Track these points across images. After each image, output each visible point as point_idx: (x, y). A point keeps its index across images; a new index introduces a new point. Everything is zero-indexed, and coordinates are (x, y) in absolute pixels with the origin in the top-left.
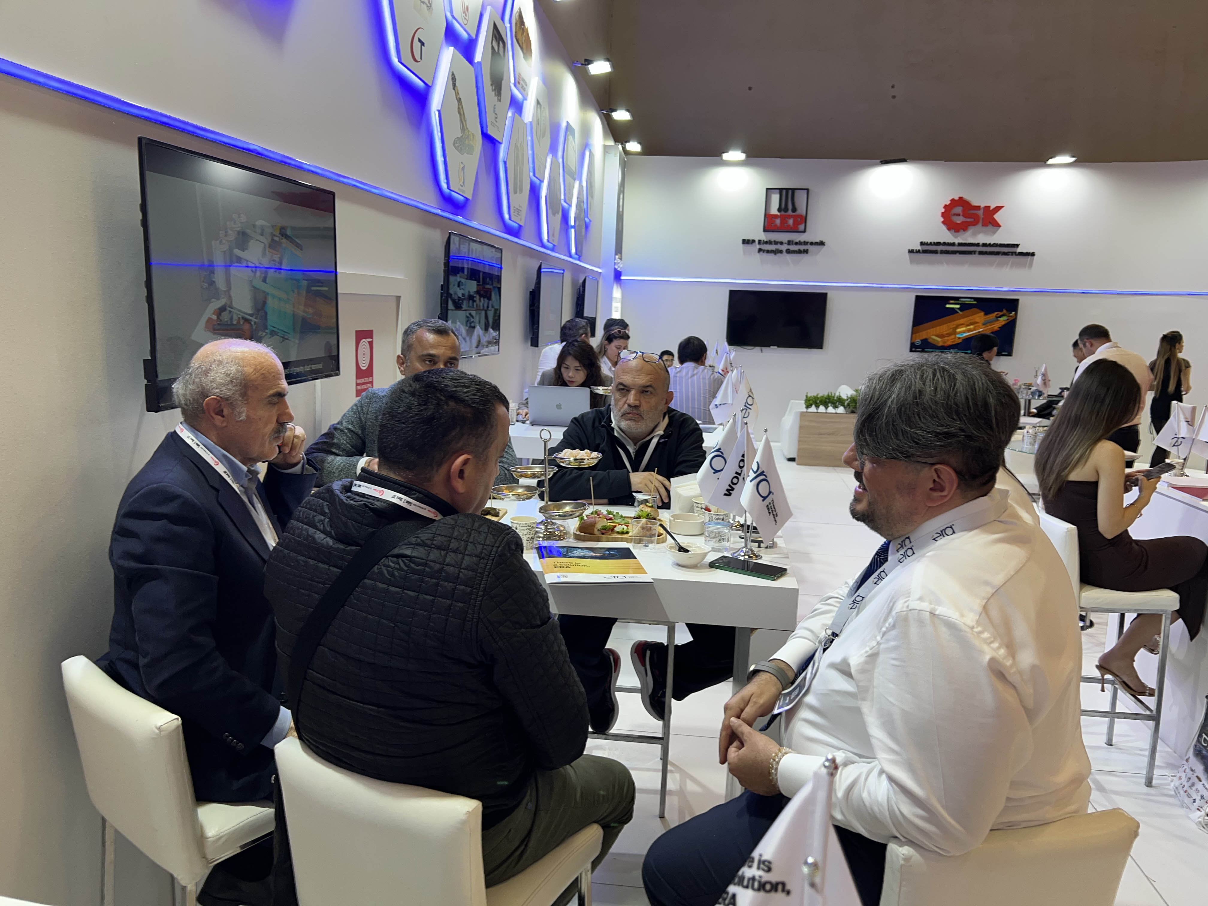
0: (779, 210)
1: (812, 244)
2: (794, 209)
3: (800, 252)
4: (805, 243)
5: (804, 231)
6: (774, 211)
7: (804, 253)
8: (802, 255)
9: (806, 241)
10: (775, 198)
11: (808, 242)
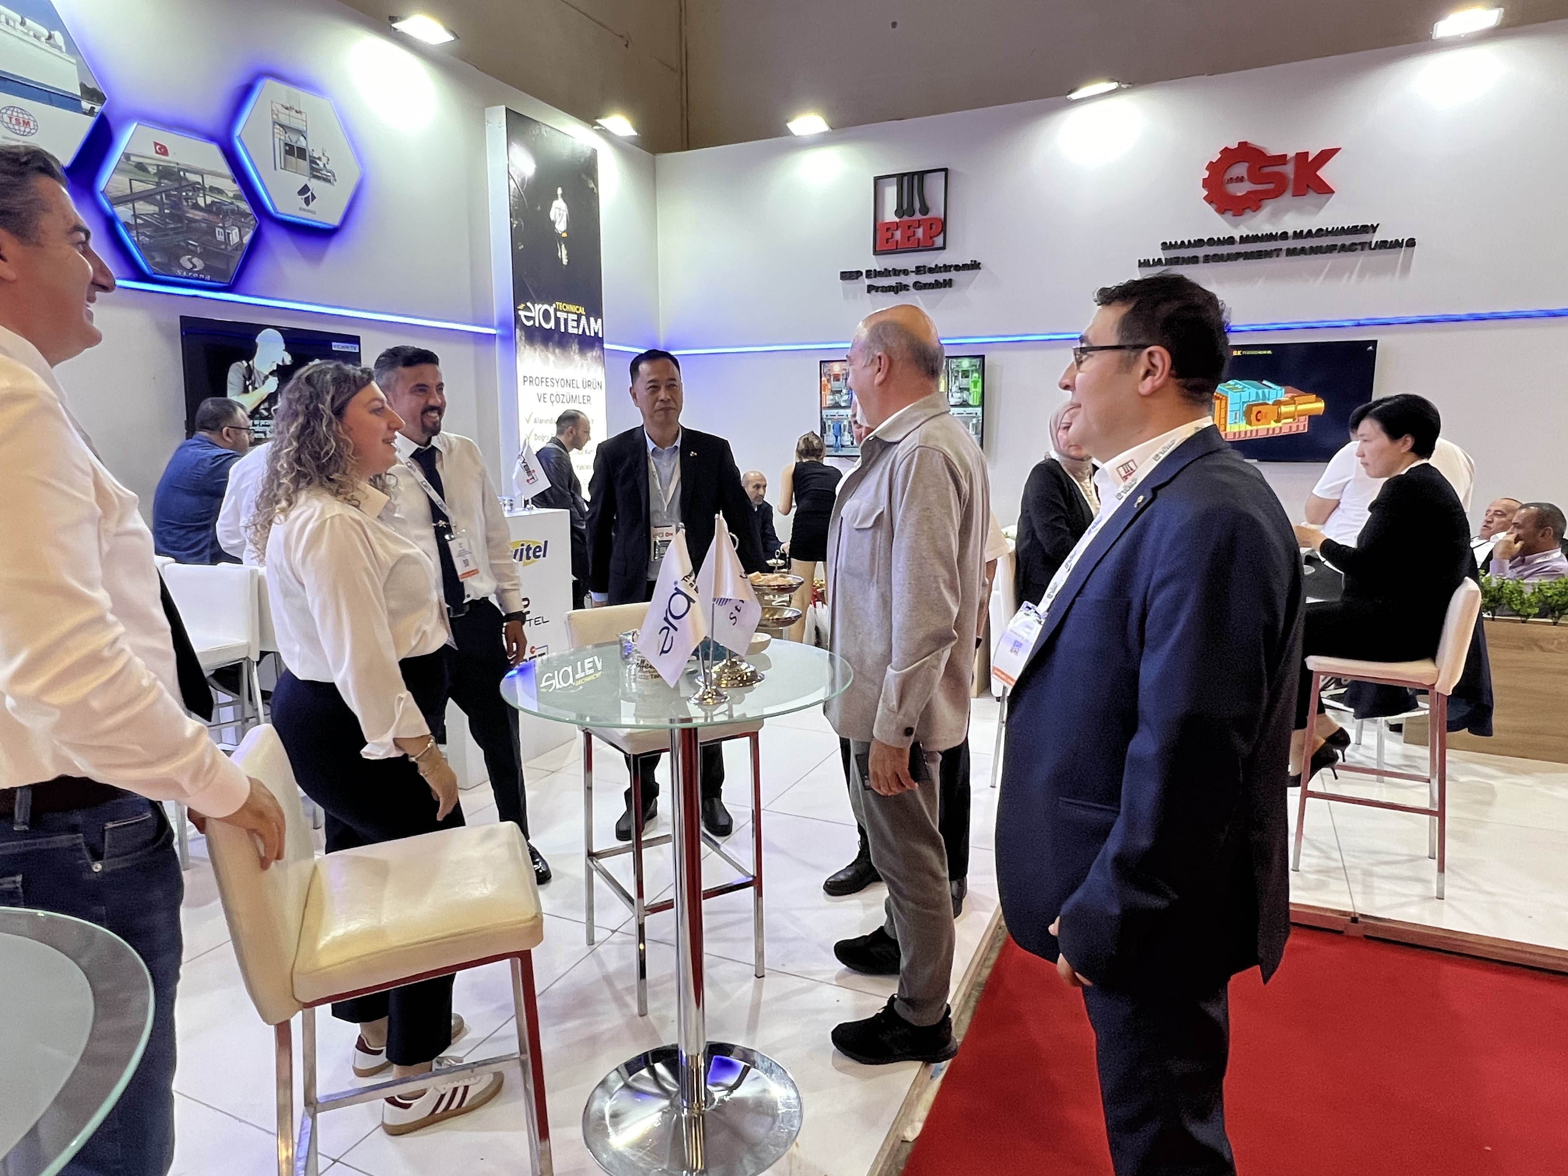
0: (899, 212)
1: (957, 268)
2: (925, 210)
3: (937, 285)
4: (947, 268)
5: (944, 248)
6: (890, 215)
7: (945, 287)
8: (942, 290)
9: (948, 264)
10: (891, 193)
11: (951, 266)
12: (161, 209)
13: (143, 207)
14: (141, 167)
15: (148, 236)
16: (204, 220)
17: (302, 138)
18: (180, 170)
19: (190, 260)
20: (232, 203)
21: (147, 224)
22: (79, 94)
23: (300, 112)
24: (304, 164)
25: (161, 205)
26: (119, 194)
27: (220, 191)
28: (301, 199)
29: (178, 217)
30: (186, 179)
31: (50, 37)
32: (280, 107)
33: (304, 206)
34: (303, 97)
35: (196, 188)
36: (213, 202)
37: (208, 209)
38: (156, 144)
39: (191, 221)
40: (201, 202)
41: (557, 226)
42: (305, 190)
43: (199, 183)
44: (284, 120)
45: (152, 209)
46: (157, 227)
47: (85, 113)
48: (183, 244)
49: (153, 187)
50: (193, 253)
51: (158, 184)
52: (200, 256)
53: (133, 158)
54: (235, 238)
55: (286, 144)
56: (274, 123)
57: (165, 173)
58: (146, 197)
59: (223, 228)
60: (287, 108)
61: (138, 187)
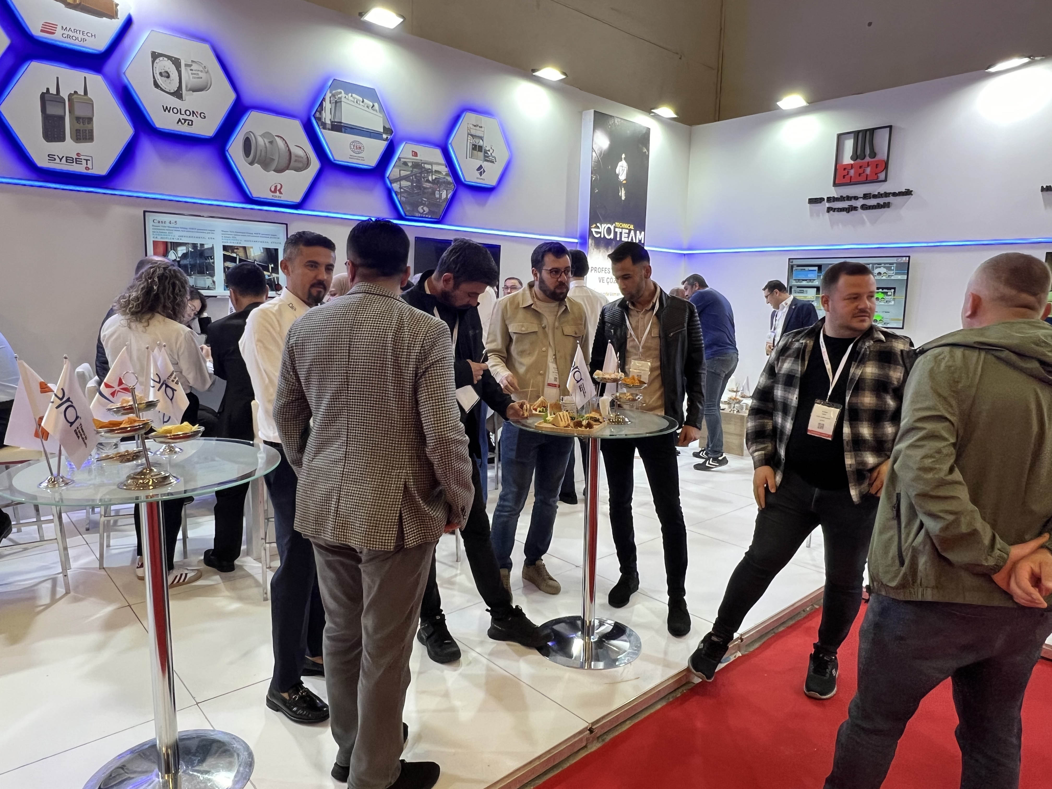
0: (855, 157)
1: (894, 194)
2: (873, 154)
3: (878, 206)
4: (887, 195)
5: (885, 180)
6: (847, 159)
7: (884, 208)
8: (883, 210)
9: (888, 192)
10: (849, 144)
11: (890, 193)
12: (412, 184)
13: (405, 183)
14: (405, 164)
15: (404, 197)
16: (431, 187)
17: (481, 141)
18: (422, 163)
19: (422, 208)
20: (444, 178)
21: (406, 192)
22: (382, 131)
23: (482, 127)
24: (481, 154)
25: (412, 182)
26: (395, 178)
27: (439, 172)
28: (478, 174)
29: (419, 187)
30: (424, 167)
31: (373, 106)
32: (472, 126)
33: (479, 176)
34: (484, 120)
35: (429, 172)
36: (436, 178)
37: (434, 182)
38: (413, 151)
39: (425, 188)
40: (430, 178)
41: (620, 177)
42: (481, 167)
43: (430, 169)
44: (473, 132)
45: (409, 184)
46: (409, 193)
47: (384, 140)
48: (420, 200)
49: (409, 173)
50: (424, 205)
51: (412, 171)
52: (427, 206)
53: (402, 160)
54: (444, 196)
55: (473, 145)
56: (468, 134)
57: (416, 165)
58: (406, 178)
59: (439, 191)
60: (475, 126)
61: (403, 173)
